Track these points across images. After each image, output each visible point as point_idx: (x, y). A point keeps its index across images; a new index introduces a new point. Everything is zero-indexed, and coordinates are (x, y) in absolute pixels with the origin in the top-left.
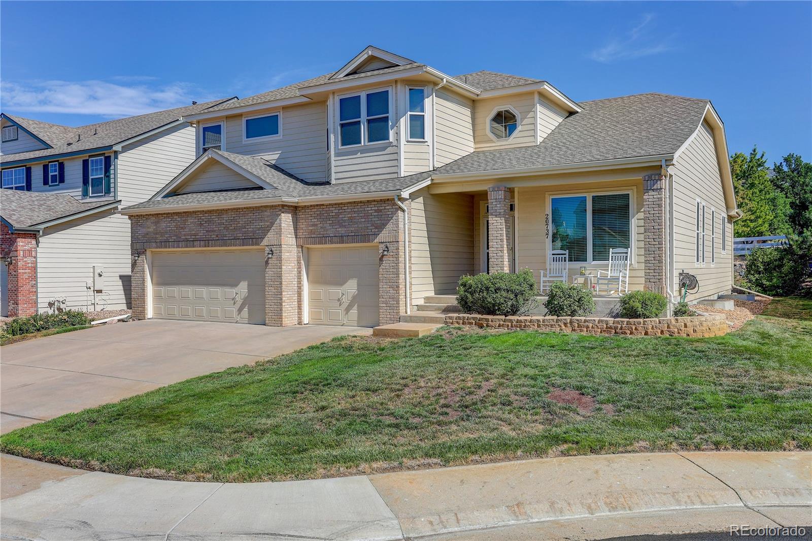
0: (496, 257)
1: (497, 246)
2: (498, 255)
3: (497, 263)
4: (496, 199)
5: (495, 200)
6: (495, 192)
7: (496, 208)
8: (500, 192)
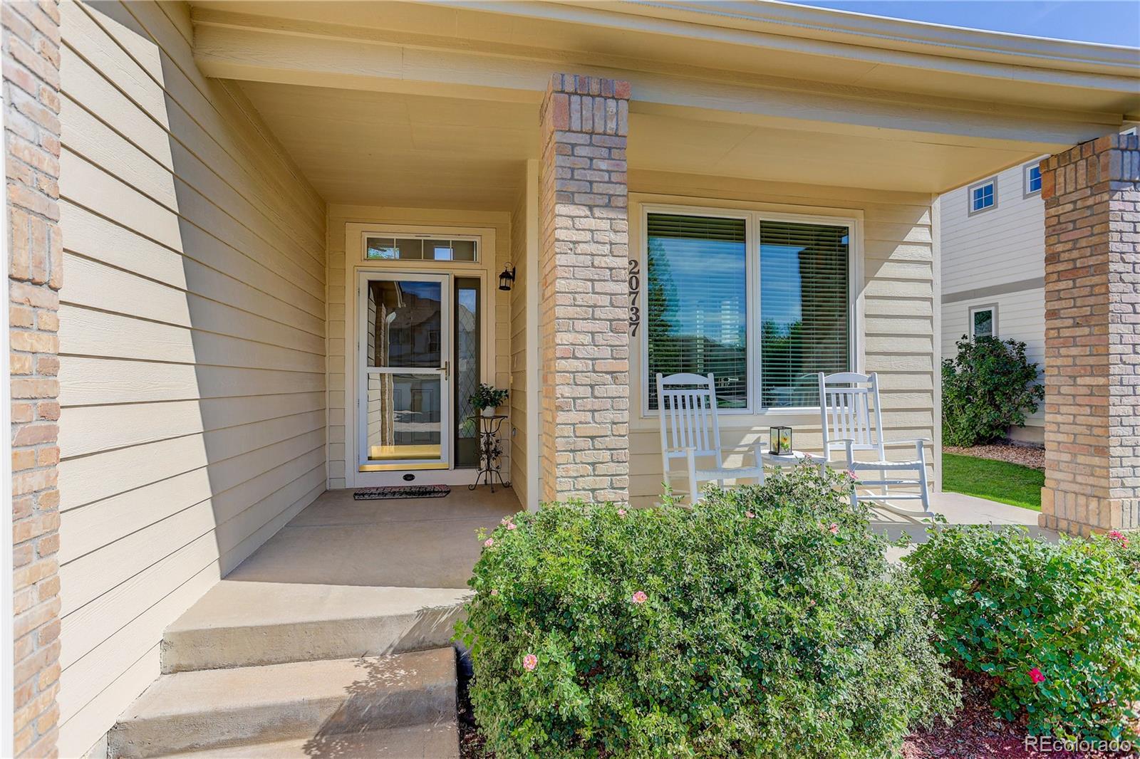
0: (590, 403)
1: (594, 352)
2: (599, 391)
3: (592, 429)
4: (592, 133)
5: (583, 139)
6: (587, 100)
7: (590, 175)
8: (611, 103)
